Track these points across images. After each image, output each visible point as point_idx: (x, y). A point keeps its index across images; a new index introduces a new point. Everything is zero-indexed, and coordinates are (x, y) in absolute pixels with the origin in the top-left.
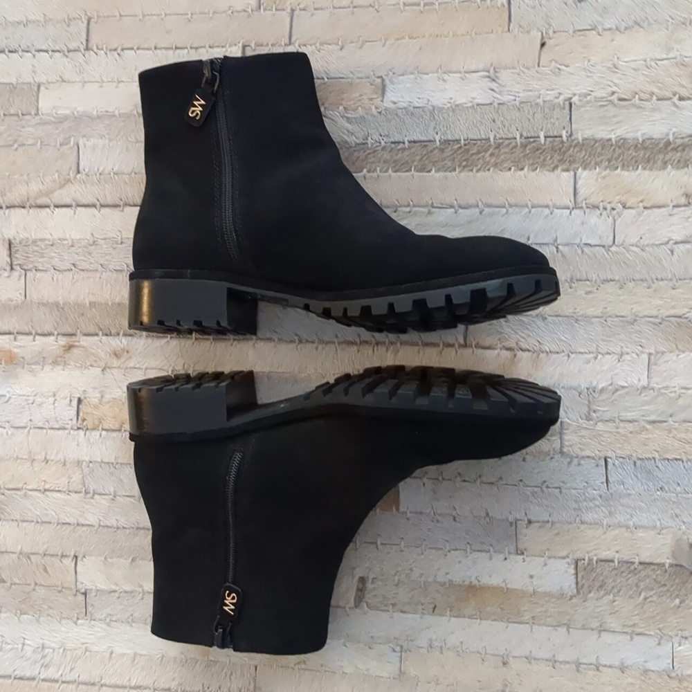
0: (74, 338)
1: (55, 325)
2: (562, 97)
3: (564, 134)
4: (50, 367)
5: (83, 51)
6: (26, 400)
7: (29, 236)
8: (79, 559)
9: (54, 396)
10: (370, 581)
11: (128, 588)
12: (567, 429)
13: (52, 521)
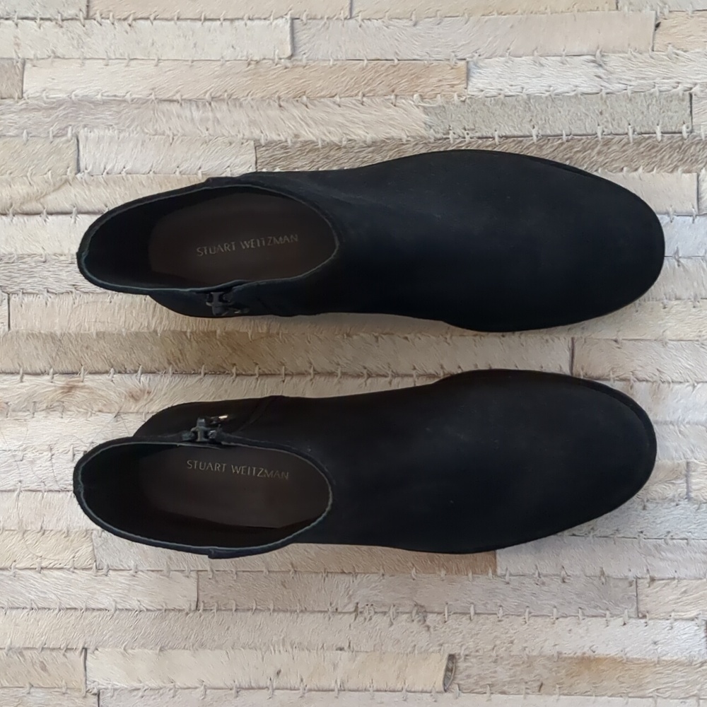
0: (76, 378)
1: (50, 360)
2: (681, 87)
3: (684, 128)
4: (43, 413)
5: (82, 20)
6: (14, 456)
7: (13, 250)
8: (89, 651)
9: (51, 449)
10: (463, 658)
11: (153, 685)
12: (694, 471)
13: (53, 606)
